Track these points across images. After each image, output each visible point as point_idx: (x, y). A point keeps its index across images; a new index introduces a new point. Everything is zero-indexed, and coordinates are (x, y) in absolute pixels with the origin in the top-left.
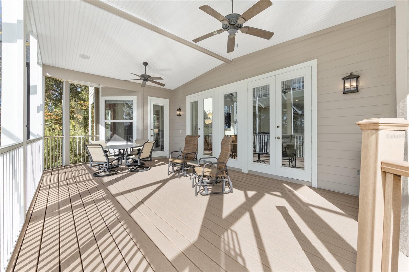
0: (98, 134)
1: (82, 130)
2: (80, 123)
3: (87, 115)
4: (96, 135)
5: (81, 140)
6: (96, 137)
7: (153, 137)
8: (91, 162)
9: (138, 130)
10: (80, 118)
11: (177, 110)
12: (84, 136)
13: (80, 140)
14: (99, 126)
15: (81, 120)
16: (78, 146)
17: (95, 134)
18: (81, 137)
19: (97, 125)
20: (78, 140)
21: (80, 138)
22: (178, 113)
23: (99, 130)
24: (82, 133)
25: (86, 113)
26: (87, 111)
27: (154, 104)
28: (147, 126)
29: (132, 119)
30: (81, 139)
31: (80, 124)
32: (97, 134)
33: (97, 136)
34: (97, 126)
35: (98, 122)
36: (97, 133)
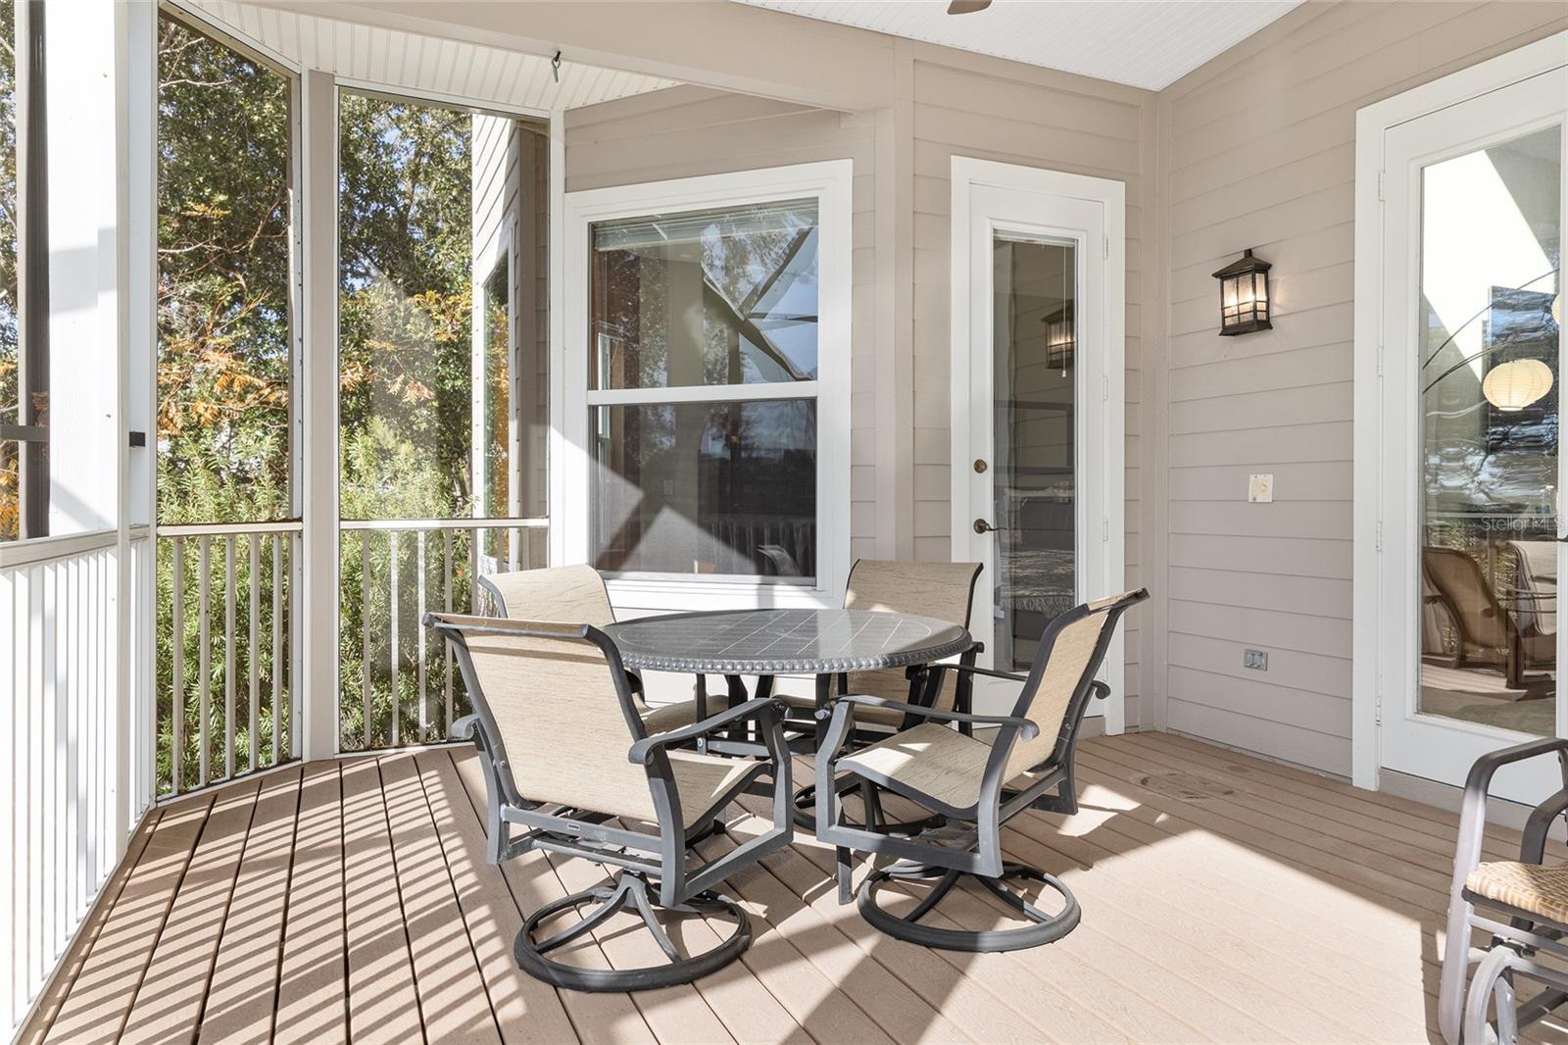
0: (542, 511)
1: (430, 474)
2: (419, 434)
3: (459, 383)
4: (525, 514)
5: (421, 553)
6: (521, 529)
7: (988, 536)
8: (503, 799)
9: (858, 467)
10: (422, 404)
11: (1223, 275)
12: (435, 524)
13: (414, 552)
14: (543, 440)
15: (425, 412)
16: (395, 606)
17: (514, 507)
18: (421, 536)
19: (534, 430)
20: (396, 555)
21: (409, 540)
22: (1241, 299)
23: (543, 472)
24: (429, 502)
25: (451, 369)
26: (459, 358)
27: (1000, 226)
28: (944, 432)
29: (811, 376)
30: (421, 545)
31: (418, 439)
32: (533, 506)
33: (532, 523)
34: (533, 441)
35: (536, 411)
36: (534, 501)
